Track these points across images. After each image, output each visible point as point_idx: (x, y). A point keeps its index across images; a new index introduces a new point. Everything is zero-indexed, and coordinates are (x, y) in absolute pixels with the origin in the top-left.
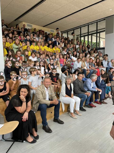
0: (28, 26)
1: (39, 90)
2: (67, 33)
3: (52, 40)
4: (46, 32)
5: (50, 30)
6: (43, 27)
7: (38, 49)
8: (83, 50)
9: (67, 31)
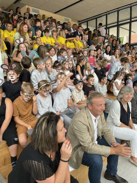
0: (34, 11)
1: (80, 122)
2: (86, 23)
3: (71, 31)
4: (58, 21)
5: (63, 18)
6: (55, 13)
7: (54, 42)
8: (114, 46)
9: (86, 20)
